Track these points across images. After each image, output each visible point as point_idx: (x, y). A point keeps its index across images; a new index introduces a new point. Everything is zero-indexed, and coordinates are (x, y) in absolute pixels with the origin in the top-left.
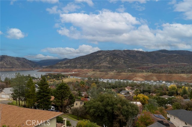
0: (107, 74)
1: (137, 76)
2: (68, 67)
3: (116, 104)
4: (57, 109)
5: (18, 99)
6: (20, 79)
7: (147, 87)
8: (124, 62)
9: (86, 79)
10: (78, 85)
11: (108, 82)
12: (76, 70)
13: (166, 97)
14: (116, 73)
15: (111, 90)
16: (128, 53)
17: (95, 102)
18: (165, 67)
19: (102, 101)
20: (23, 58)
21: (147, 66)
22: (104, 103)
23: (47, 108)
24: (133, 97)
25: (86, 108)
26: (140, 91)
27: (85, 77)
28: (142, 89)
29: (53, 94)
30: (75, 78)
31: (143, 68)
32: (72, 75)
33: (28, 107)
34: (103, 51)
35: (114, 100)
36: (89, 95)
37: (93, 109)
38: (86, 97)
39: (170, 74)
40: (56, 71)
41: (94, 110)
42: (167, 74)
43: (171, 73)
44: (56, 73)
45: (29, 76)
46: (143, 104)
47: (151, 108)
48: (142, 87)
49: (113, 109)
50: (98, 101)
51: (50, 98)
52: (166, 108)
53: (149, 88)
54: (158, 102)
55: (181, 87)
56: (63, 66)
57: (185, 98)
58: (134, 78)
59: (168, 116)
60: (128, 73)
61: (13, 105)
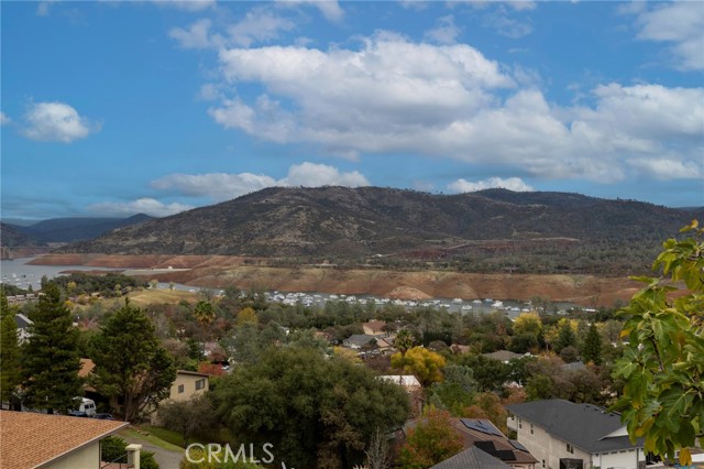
0: (297, 276)
1: (405, 282)
2: (150, 248)
3: (330, 386)
4: (105, 408)
7: (439, 322)
8: (361, 233)
9: (220, 294)
10: (188, 317)
12: (180, 259)
13: (505, 358)
14: (331, 272)
15: (311, 335)
16: (373, 197)
17: (250, 379)
18: (503, 250)
19: (277, 375)
21: (440, 247)
22: (286, 381)
23: (64, 405)
24: (388, 358)
25: (216, 403)
26: (416, 335)
27: (215, 285)
28: (421, 330)
29: (89, 351)
30: (177, 288)
31: (426, 255)
32: (164, 279)
35: (320, 370)
36: (229, 354)
37: (242, 404)
38: (216, 363)
39: (518, 276)
40: (103, 264)
41: (247, 411)
42: (509, 276)
43: (521, 273)
44: (102, 271)
46: (426, 383)
47: (454, 397)
48: (423, 321)
49: (316, 405)
50: (262, 374)
51: (78, 367)
52: (505, 394)
53: (445, 325)
54: (478, 376)
55: (554, 322)
56: (131, 242)
57: (569, 359)
58: (393, 288)
59: (511, 423)
60: (373, 271)
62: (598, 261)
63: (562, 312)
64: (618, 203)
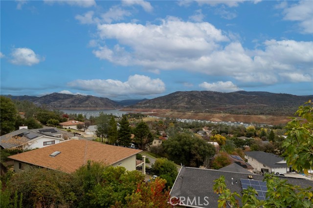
0: (184, 114)
1: (214, 117)
2: (147, 107)
3: (193, 144)
4: (137, 146)
5: (101, 136)
6: (103, 117)
7: (224, 128)
8: (202, 103)
9: (165, 119)
10: (157, 125)
11: (185, 123)
12: (155, 110)
13: (244, 139)
14: (194, 114)
15: (188, 130)
17: (172, 141)
18: (243, 108)
19: (179, 140)
20: (106, 98)
21: (224, 107)
22: (182, 142)
23: (128, 146)
24: (210, 137)
25: (164, 147)
26: (218, 131)
27: (163, 117)
28: (219, 130)
29: (133, 132)
30: (154, 117)
31: (221, 109)
32: (151, 115)
33: (110, 144)
35: (191, 140)
36: (167, 134)
37: (170, 147)
38: (163, 136)
39: (248, 116)
40: (136, 111)
41: (172, 149)
42: (245, 115)
44: (136, 113)
45: (111, 115)
46: (220, 144)
47: (228, 149)
48: (219, 127)
49: (190, 149)
50: (176, 140)
51: (131, 136)
52: (244, 149)
53: (226, 129)
54: (236, 143)
55: (259, 129)
56: (143, 106)
57: (264, 140)
58: (211, 118)
59: (246, 157)
60: (205, 114)
61: (97, 141)
62: (274, 112)
63: (262, 126)
64: (280, 94)
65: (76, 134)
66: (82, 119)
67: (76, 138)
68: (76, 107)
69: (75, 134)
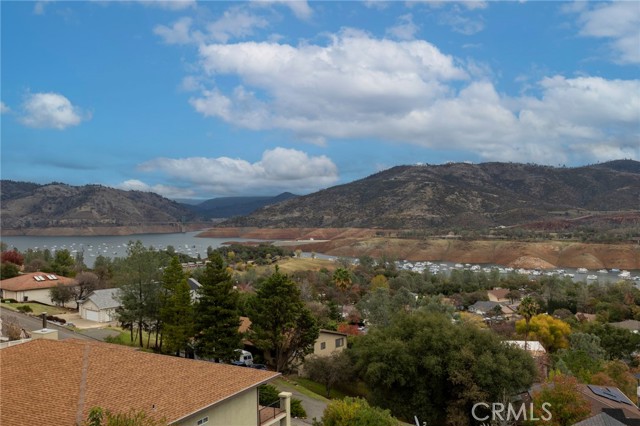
0: (424, 246)
1: (527, 252)
2: (294, 222)
3: (457, 348)
4: (260, 360)
5: (135, 326)
6: (141, 261)
7: (564, 291)
8: (484, 205)
9: (355, 263)
10: (327, 283)
12: (320, 231)
13: (633, 327)
14: (457, 242)
15: (438, 301)
16: (496, 172)
17: (384, 339)
18: (630, 220)
19: (408, 337)
21: (563, 218)
22: (416, 342)
23: (228, 356)
24: (513, 324)
25: (354, 359)
26: (541, 303)
27: (350, 254)
28: (545, 298)
29: (247, 310)
30: (318, 257)
31: (550, 226)
32: (306, 249)
33: (168, 353)
34: (409, 167)
35: (449, 333)
36: (364, 316)
37: (377, 361)
38: (353, 324)
40: (257, 236)
41: (381, 368)
42: (637, 246)
44: (256, 242)
45: (170, 253)
46: (551, 348)
47: (580, 363)
48: (548, 289)
49: (445, 365)
50: (395, 335)
51: (238, 324)
52: (635, 363)
53: (570, 294)
54: (605, 344)
56: (279, 217)
58: (517, 258)
60: (495, 242)
61: (122, 343)
65: (51, 318)
66: (68, 268)
67: (50, 333)
68: (46, 226)
69: (46, 319)
